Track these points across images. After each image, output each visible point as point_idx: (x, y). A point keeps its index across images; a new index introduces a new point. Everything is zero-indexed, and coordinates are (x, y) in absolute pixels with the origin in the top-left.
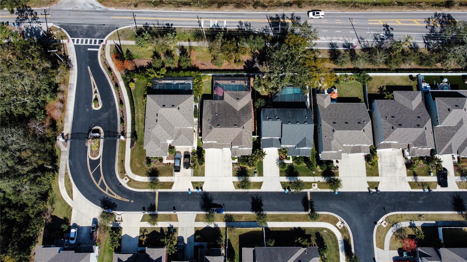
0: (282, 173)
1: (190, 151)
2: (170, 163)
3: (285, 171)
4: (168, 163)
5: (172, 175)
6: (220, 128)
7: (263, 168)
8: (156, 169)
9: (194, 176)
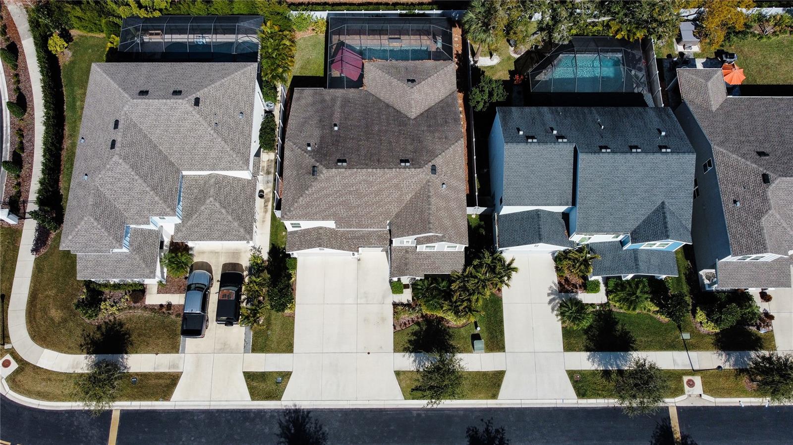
0: (573, 341)
1: (245, 262)
2: (169, 306)
3: (586, 331)
4: (161, 306)
5: (175, 348)
6: (349, 171)
7: (502, 321)
8: (121, 324)
9: (254, 350)
